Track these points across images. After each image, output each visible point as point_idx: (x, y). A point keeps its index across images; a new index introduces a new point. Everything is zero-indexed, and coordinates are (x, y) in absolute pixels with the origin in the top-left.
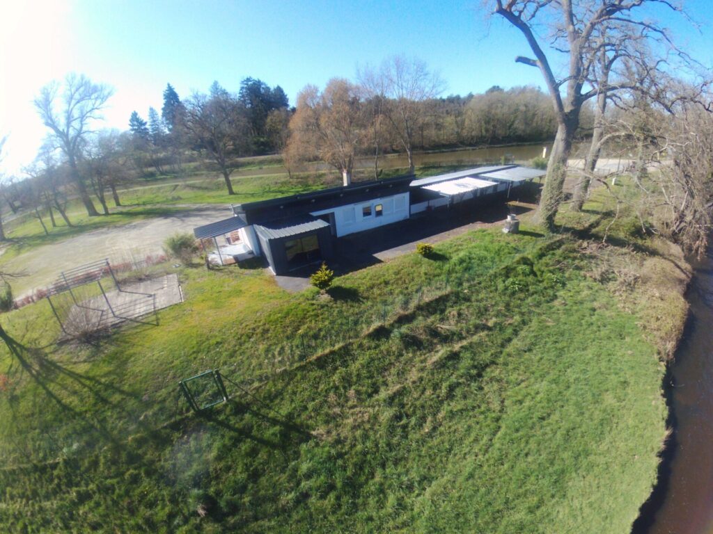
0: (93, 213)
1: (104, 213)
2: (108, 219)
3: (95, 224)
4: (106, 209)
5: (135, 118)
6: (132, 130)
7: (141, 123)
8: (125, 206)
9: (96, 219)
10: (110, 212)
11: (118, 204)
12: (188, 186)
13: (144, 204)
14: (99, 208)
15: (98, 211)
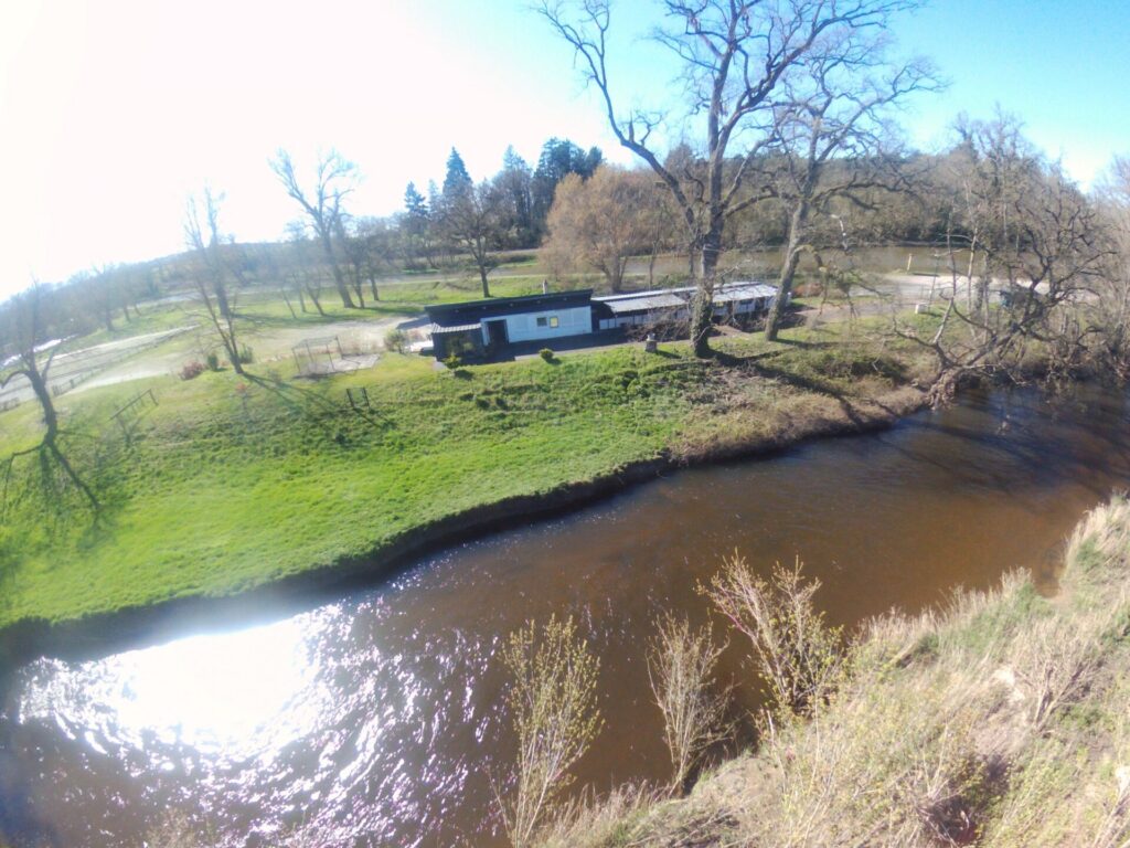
0: (349, 305)
1: (359, 305)
2: (361, 312)
3: (348, 316)
4: (362, 302)
5: (411, 191)
6: (408, 206)
7: (419, 199)
8: (383, 301)
9: (351, 311)
10: (366, 305)
11: (376, 299)
12: (448, 284)
13: (401, 301)
14: (355, 300)
15: (355, 304)
